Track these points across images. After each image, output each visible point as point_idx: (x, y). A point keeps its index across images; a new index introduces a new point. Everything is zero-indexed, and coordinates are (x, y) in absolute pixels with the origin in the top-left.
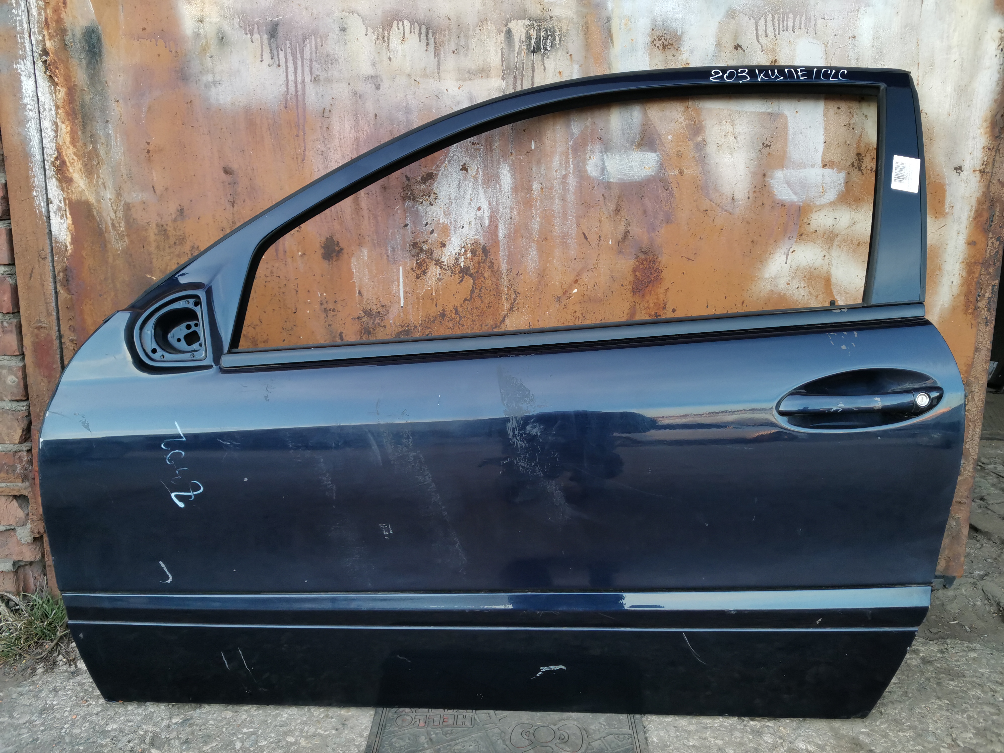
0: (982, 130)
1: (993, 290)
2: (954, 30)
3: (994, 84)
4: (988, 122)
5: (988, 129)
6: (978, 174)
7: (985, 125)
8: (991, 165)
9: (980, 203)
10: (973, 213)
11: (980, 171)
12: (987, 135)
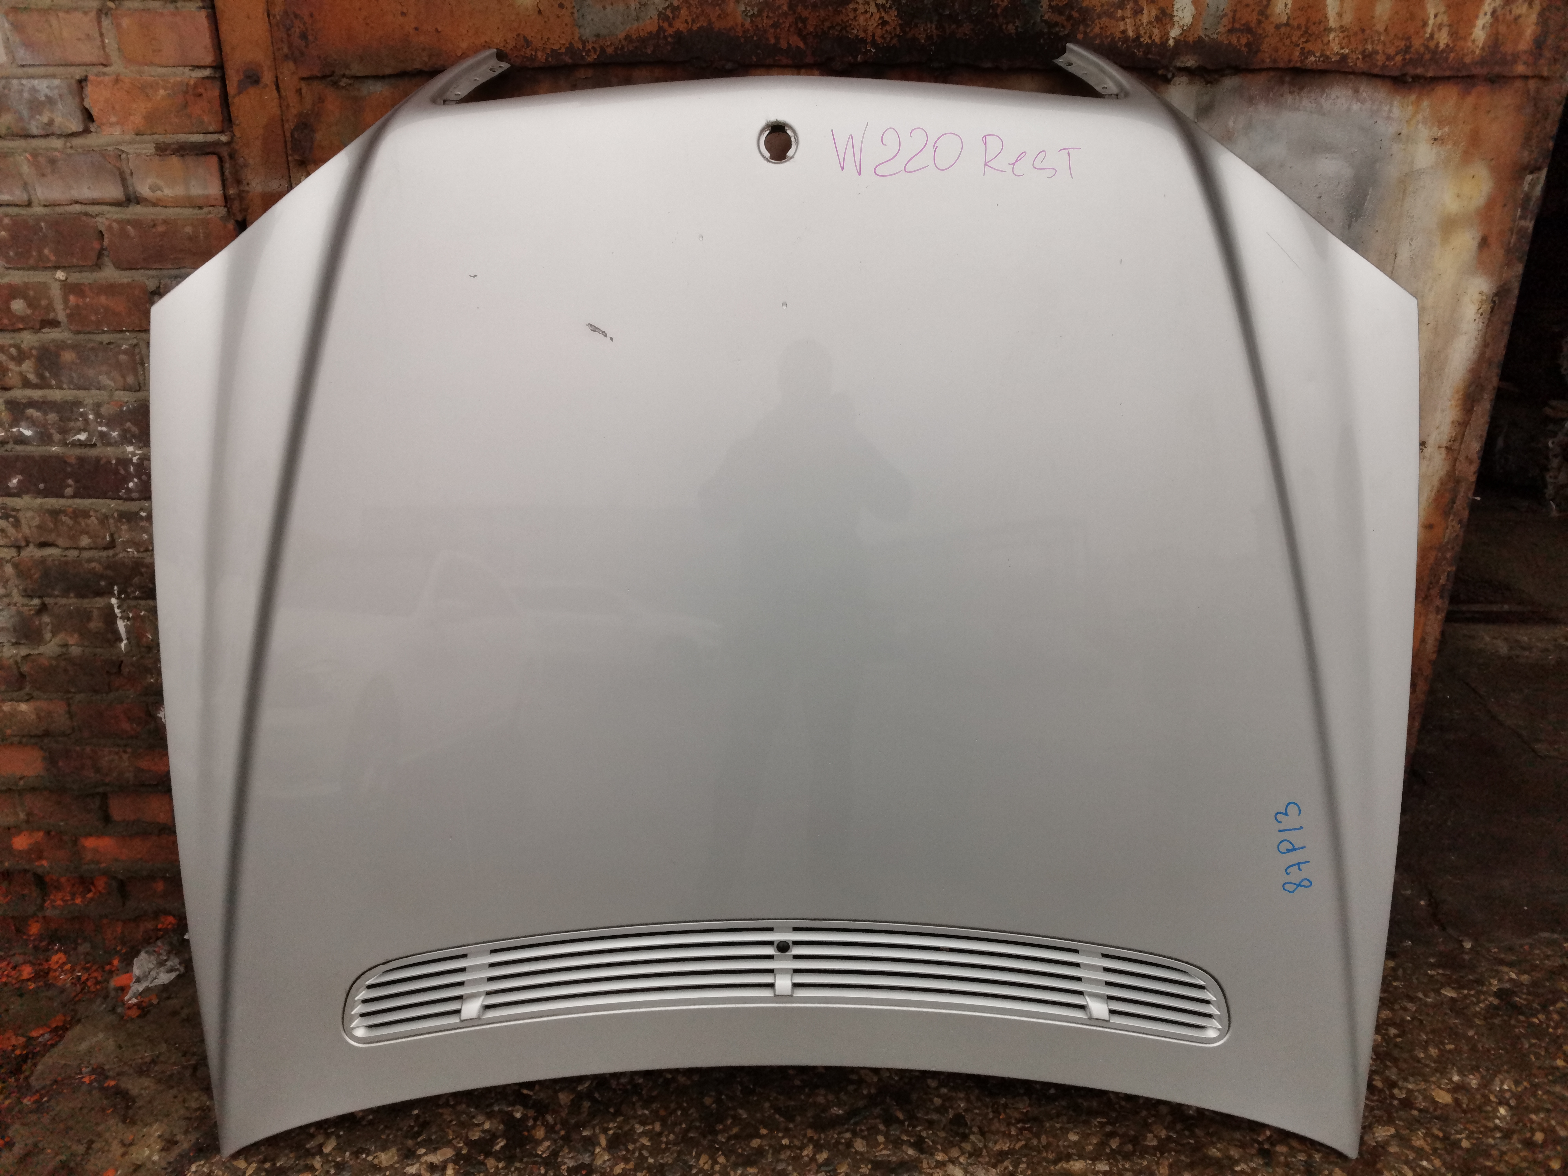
0: (1453, 402)
1: (1448, 576)
2: (1430, 290)
3: (1471, 351)
4: (1461, 394)
5: (1460, 402)
6: (1443, 451)
7: (1457, 396)
8: (1459, 441)
9: (1442, 483)
10: (1433, 494)
11: (1447, 448)
12: (1458, 409)
